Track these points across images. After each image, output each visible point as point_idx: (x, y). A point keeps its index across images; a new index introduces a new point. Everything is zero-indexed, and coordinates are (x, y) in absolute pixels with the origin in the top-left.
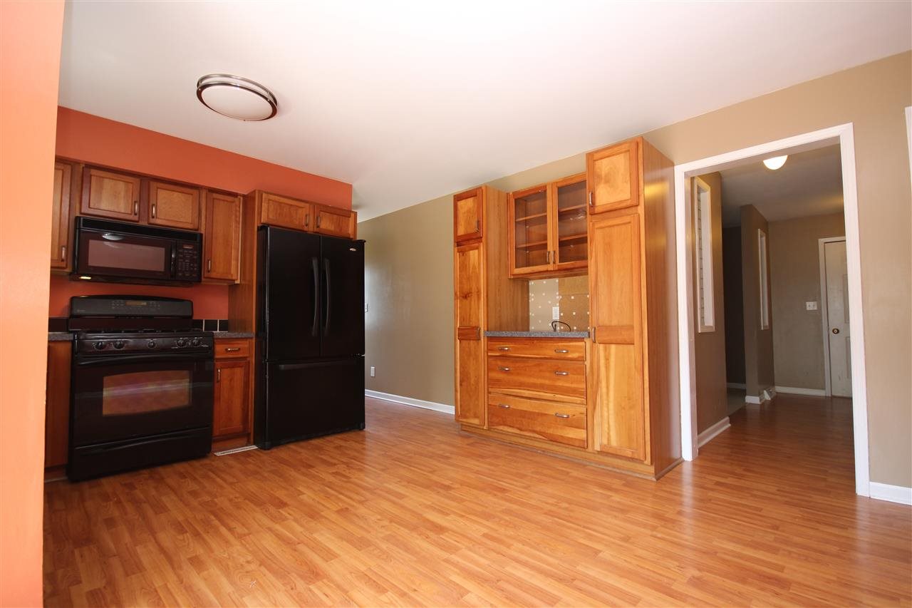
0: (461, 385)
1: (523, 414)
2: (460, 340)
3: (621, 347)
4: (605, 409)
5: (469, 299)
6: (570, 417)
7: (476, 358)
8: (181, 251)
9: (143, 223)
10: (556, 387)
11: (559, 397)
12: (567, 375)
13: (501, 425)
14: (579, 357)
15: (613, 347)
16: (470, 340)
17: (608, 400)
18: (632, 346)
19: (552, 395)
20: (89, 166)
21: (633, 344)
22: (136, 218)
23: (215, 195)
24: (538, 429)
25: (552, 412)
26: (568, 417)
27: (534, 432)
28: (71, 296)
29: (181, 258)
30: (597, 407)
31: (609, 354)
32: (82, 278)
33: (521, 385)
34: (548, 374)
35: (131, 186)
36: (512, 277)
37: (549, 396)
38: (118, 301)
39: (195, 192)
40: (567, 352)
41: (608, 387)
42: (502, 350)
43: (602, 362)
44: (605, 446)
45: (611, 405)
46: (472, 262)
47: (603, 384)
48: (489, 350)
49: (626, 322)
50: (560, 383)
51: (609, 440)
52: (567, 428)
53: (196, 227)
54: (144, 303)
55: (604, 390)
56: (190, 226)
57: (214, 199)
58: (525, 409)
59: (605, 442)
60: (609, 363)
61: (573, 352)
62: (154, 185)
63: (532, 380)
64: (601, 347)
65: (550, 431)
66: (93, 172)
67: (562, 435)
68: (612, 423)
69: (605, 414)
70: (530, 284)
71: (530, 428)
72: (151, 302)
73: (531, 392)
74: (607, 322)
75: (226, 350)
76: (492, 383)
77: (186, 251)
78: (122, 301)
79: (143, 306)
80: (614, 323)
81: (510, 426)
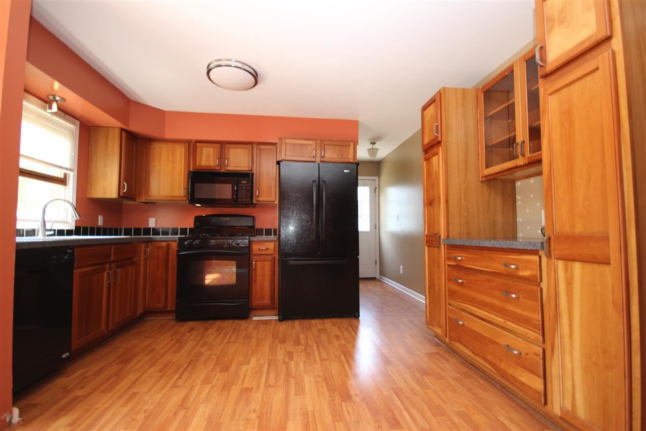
0: (429, 291)
1: (476, 336)
2: (428, 246)
3: (589, 267)
4: (567, 358)
5: (433, 205)
6: (523, 354)
7: (439, 266)
8: (240, 185)
9: (223, 170)
10: (507, 310)
11: (509, 324)
12: (518, 298)
13: (457, 341)
14: (531, 276)
15: (577, 267)
16: (434, 247)
17: (571, 345)
18: (606, 268)
19: (503, 320)
20: (197, 142)
21: (609, 264)
22: (218, 168)
23: (262, 147)
24: (490, 358)
25: (503, 342)
26: (520, 354)
27: (486, 360)
28: (195, 216)
29: (240, 189)
30: (556, 351)
31: (572, 276)
32: (196, 205)
33: (473, 301)
34: (497, 293)
35: (216, 149)
36: (484, 179)
37: (499, 320)
38: (215, 218)
39: (250, 147)
40: (517, 268)
41: (571, 326)
42: (455, 259)
43: (562, 286)
44: (568, 412)
45: (577, 354)
46: (434, 168)
47: (565, 320)
48: (449, 259)
49: (595, 228)
50: (511, 307)
51: (574, 405)
52: (519, 367)
53: (250, 169)
54: (228, 219)
55: (566, 329)
56: (247, 169)
57: (260, 149)
58: (477, 330)
59: (568, 406)
60: (571, 289)
61: (525, 268)
62: (228, 146)
63: (483, 298)
64: (560, 264)
65: (502, 366)
66: (198, 144)
67: (515, 375)
68: (578, 382)
69: (568, 365)
70: (516, 185)
71: (482, 355)
72: (231, 218)
73: (481, 311)
74: (567, 229)
75: (259, 249)
76: (452, 294)
77: (243, 185)
78: (217, 218)
79: (228, 220)
80: (579, 229)
81: (464, 345)
